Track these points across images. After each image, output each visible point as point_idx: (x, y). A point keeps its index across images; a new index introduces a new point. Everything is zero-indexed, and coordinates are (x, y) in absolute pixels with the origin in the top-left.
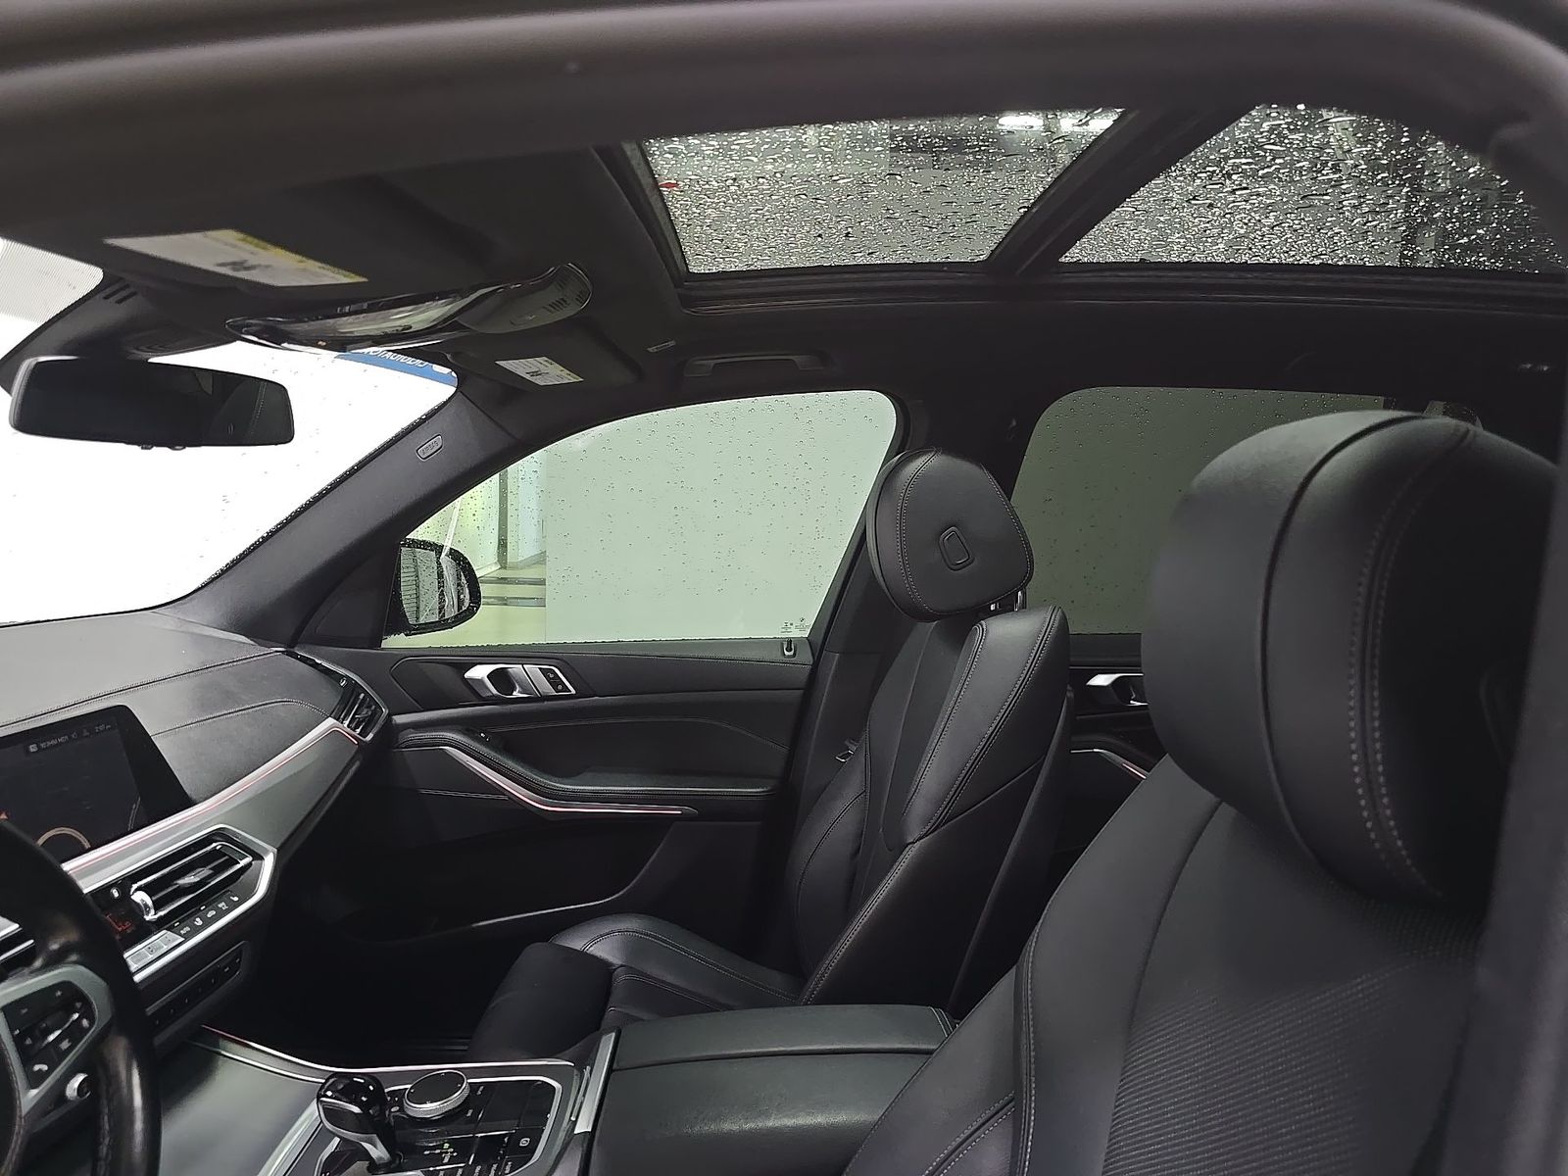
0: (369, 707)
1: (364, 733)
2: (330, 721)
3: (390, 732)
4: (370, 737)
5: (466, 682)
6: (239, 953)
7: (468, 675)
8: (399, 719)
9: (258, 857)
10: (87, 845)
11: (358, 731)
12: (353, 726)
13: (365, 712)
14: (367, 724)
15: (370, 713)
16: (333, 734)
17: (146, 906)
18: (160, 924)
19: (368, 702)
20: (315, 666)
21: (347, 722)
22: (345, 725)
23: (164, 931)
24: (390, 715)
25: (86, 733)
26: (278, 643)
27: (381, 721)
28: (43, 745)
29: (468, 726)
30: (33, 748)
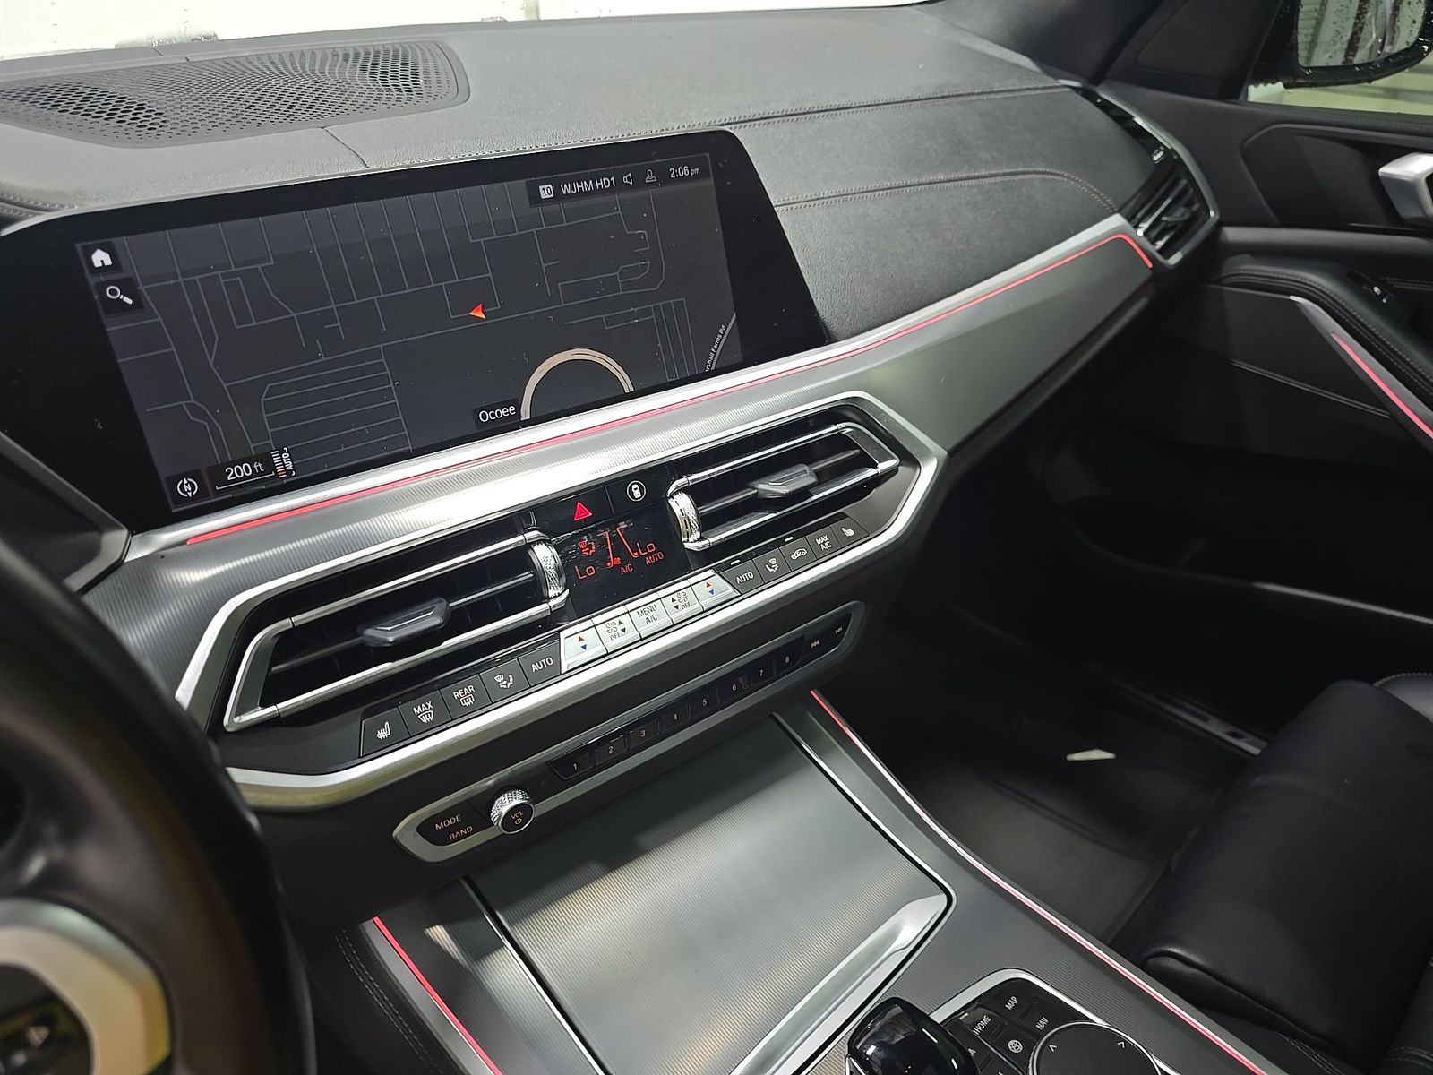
0: (1188, 205)
1: (1167, 251)
2: (1116, 221)
3: (1212, 254)
4: (1175, 259)
5: (1379, 184)
6: (844, 620)
7: (1386, 170)
8: (1233, 234)
9: (910, 460)
10: (628, 388)
11: (1160, 244)
12: (1154, 233)
13: (1180, 214)
14: (1179, 234)
15: (1187, 216)
16: (1116, 245)
17: (687, 521)
18: (708, 557)
19: (1190, 196)
20: (1123, 120)
21: (1145, 226)
22: (1140, 233)
23: (710, 573)
24: (1220, 224)
25: (651, 178)
26: (1071, 71)
27: (1202, 233)
28: (566, 189)
29: (1353, 267)
30: (546, 192)
